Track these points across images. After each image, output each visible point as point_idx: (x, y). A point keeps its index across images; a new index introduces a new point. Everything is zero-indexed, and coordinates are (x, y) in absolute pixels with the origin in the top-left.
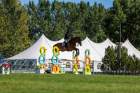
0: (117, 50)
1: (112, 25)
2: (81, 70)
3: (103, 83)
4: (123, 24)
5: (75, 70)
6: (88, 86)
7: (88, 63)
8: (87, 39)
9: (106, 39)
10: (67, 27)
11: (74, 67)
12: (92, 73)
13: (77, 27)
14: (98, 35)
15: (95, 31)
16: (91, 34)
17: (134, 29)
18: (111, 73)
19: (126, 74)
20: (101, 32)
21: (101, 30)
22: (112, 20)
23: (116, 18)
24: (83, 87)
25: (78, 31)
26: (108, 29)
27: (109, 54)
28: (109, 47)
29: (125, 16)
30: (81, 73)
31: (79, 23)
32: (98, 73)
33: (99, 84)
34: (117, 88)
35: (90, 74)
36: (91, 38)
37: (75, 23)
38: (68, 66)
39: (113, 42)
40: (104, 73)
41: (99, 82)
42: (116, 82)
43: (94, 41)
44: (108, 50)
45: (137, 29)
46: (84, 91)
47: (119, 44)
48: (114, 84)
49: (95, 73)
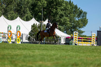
0: (40, 27)
1: (37, 8)
2: (13, 40)
3: (29, 49)
4: (44, 8)
5: (9, 40)
6: (18, 52)
7: (18, 35)
8: (18, 18)
9: (32, 18)
10: (4, 9)
11: (8, 38)
12: (22, 42)
13: (11, 9)
14: (26, 15)
15: (24, 12)
16: (22, 14)
17: (52, 12)
18: (35, 43)
19: (45, 43)
20: (29, 14)
21: (28, 12)
22: (36, 5)
23: (39, 3)
24: (14, 53)
25: (12, 12)
26: (34, 11)
27: (34, 30)
28: (34, 24)
29: (46, 2)
30: (13, 42)
31: (13, 6)
32: (26, 42)
33: (26, 51)
34: (38, 53)
35: (20, 43)
36: (21, 17)
37: (10, 6)
38: (4, 37)
39: (37, 20)
40: (30, 43)
41: (26, 49)
42: (38, 49)
43: (24, 20)
44: (33, 26)
45: (54, 12)
46: (15, 55)
47: (41, 22)
48: (37, 51)
49: (24, 42)
